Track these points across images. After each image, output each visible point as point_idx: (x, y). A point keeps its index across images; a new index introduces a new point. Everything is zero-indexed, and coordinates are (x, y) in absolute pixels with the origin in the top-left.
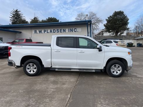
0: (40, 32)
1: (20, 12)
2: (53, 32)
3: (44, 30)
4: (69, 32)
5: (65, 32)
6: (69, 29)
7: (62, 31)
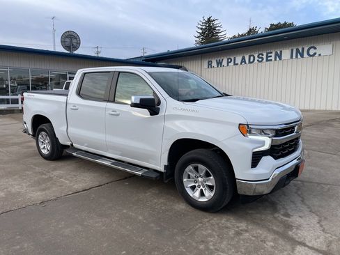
0: (220, 63)
1: (215, 23)
2: (247, 62)
3: (228, 59)
4: (292, 57)
5: (280, 59)
6: (292, 51)
7: (273, 58)
